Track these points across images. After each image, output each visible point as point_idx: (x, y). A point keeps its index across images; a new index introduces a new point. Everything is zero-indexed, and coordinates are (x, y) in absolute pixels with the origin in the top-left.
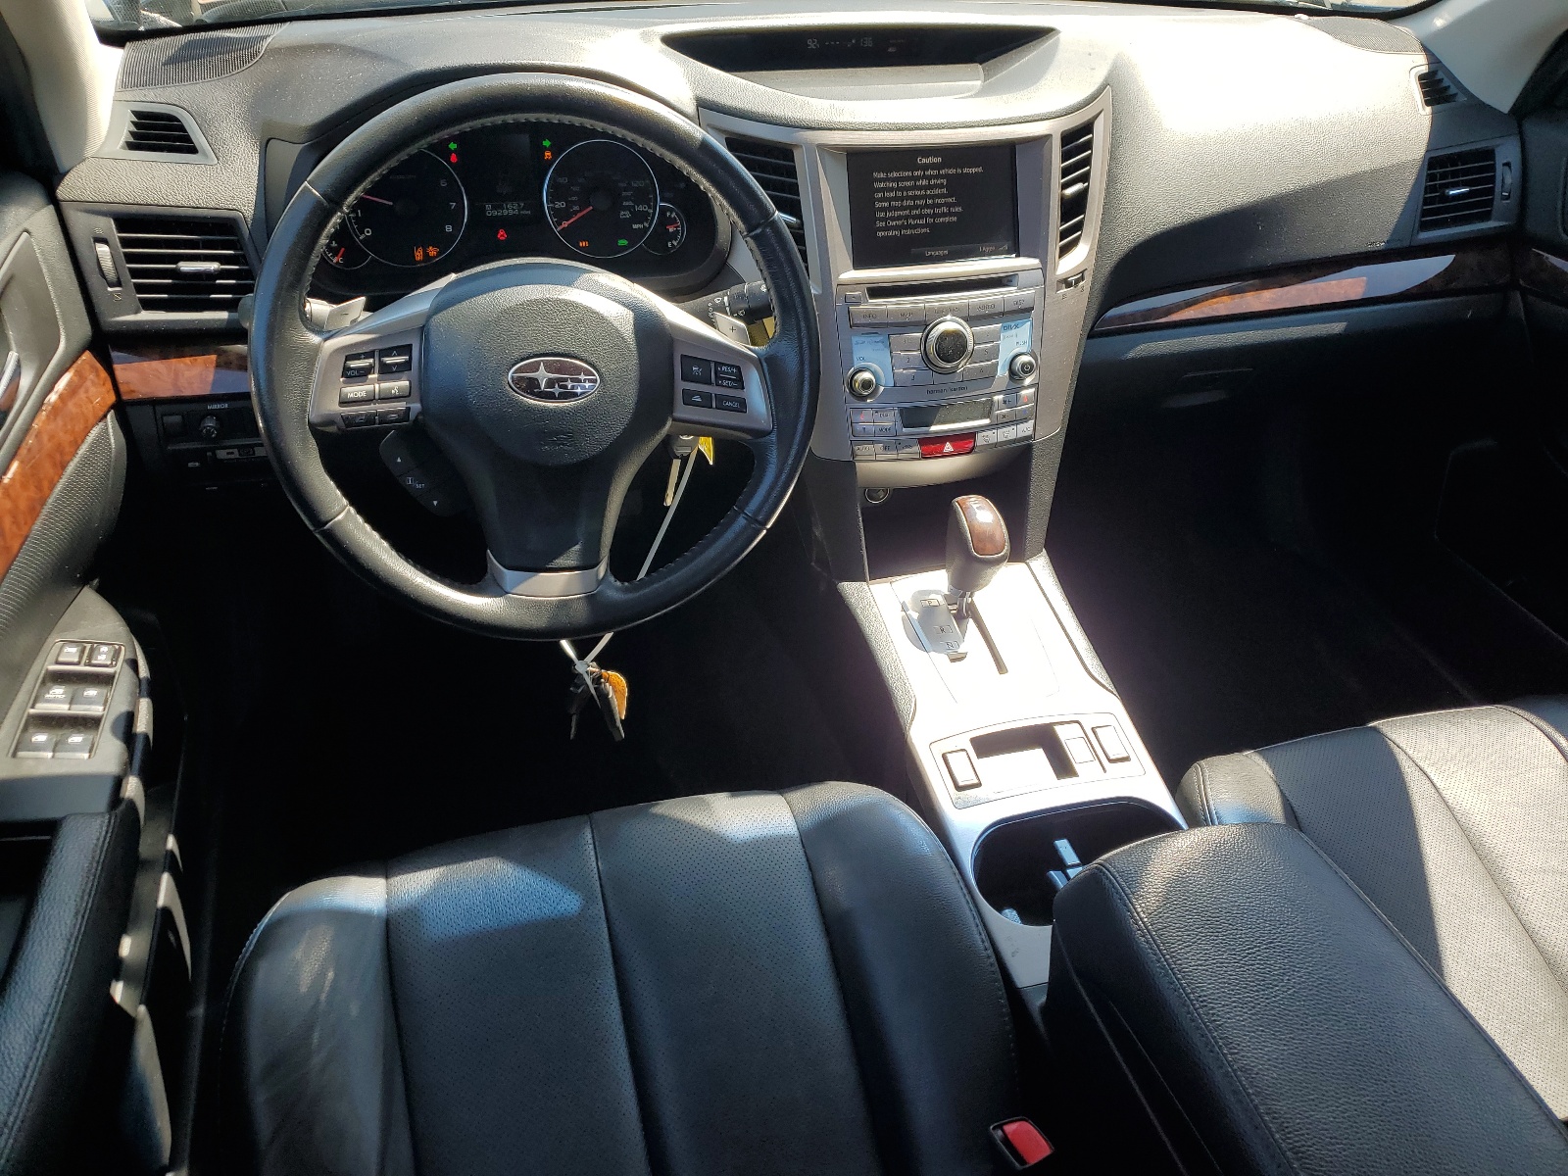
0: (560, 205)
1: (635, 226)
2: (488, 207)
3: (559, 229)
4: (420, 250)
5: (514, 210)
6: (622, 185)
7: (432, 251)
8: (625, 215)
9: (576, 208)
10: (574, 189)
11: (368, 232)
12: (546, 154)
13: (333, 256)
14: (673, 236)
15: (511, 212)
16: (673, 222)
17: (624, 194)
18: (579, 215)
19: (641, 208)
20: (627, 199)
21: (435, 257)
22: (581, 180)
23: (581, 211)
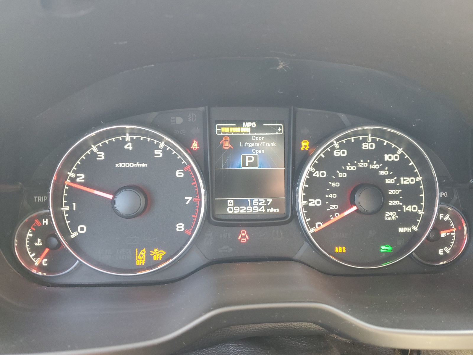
0: (314, 202)
1: (401, 230)
2: (230, 202)
3: (313, 230)
4: (143, 252)
5: (260, 207)
6: (388, 181)
7: (158, 255)
8: (391, 216)
9: (333, 207)
10: (334, 185)
11: (82, 229)
12: (303, 144)
13: (36, 257)
14: (446, 242)
15: (256, 210)
16: (446, 226)
17: (391, 192)
18: (338, 216)
19: (409, 208)
20: (394, 197)
21: (159, 263)
22: (341, 175)
23: (340, 211)
